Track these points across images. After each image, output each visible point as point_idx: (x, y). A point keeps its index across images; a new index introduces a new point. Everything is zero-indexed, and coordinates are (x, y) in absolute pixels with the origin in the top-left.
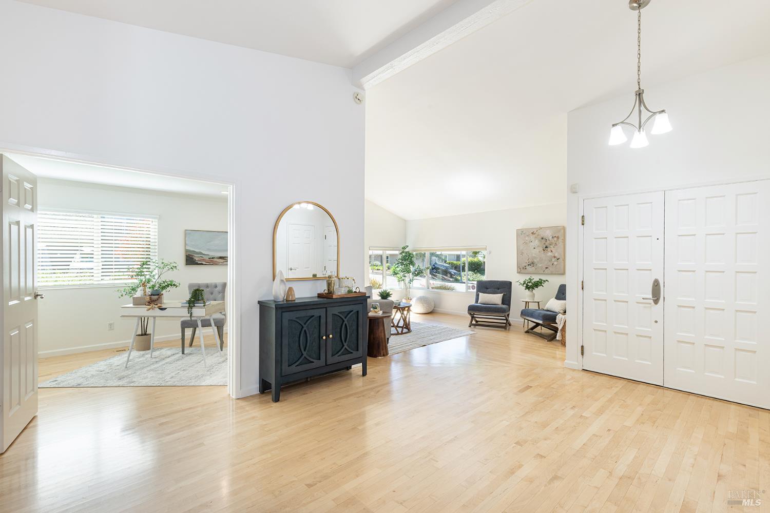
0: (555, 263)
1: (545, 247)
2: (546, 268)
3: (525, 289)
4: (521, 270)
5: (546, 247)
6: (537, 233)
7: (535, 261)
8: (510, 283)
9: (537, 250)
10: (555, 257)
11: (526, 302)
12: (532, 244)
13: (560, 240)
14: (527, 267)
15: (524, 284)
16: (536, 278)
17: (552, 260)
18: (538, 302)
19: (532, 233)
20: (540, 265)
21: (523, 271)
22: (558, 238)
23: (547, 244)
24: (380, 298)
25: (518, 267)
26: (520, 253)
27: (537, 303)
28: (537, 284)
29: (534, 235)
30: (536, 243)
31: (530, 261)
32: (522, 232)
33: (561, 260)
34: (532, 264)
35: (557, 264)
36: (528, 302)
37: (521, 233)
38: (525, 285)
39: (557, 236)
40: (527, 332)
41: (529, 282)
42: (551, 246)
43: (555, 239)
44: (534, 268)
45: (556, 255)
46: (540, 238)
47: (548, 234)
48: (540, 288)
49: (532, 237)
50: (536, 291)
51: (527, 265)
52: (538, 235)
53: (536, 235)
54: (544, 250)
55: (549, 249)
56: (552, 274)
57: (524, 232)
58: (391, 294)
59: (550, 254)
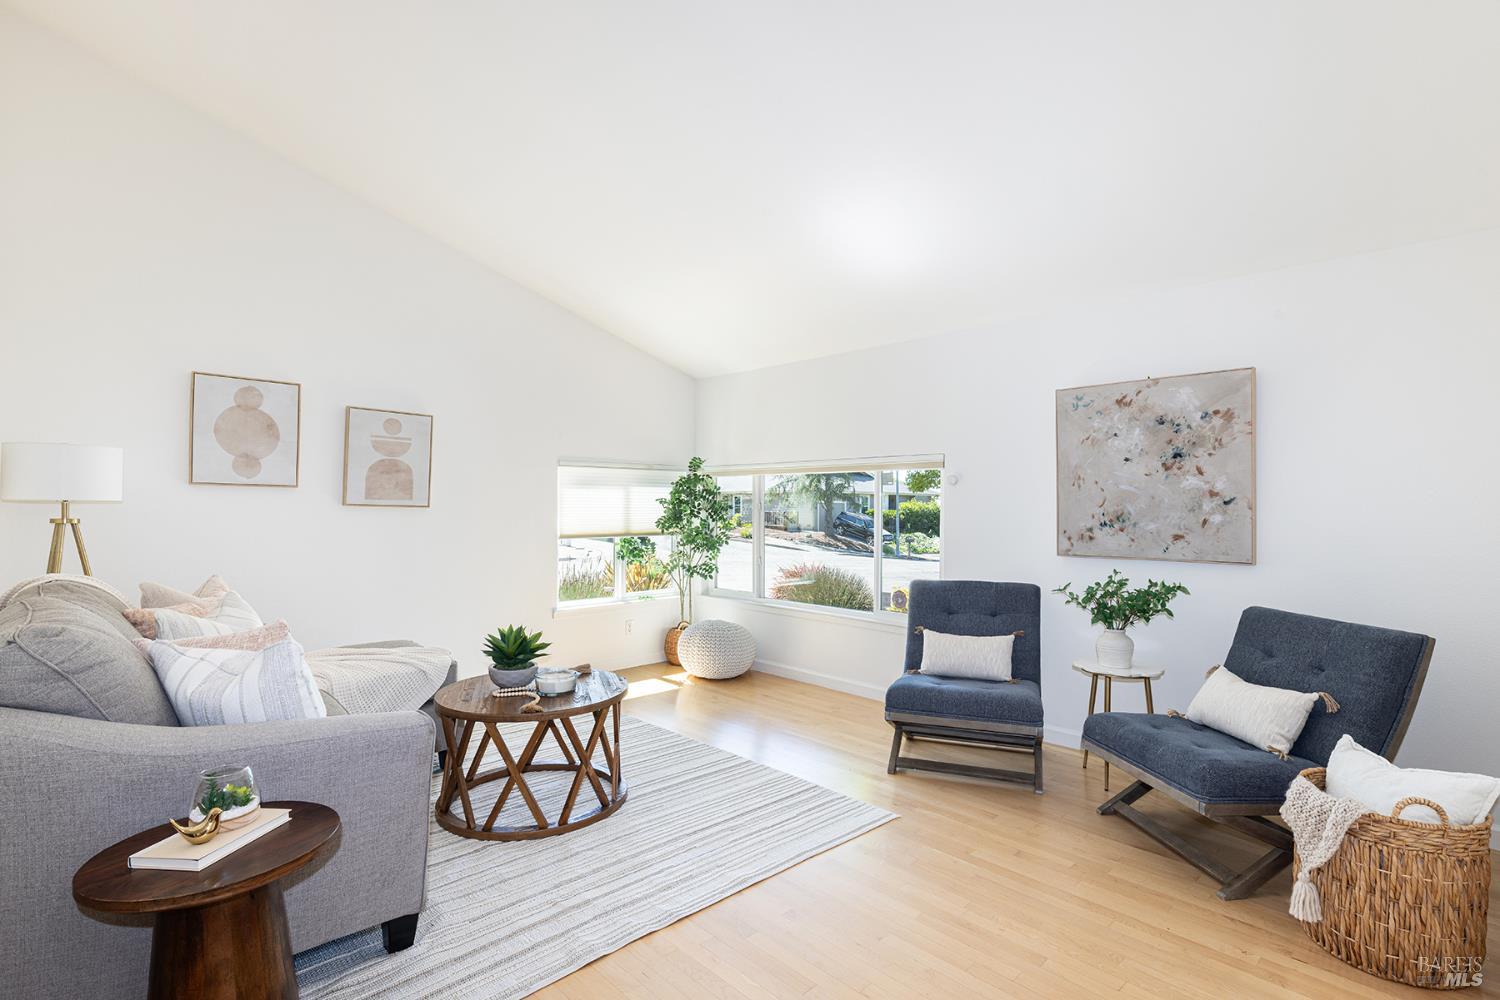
0: (1217, 519)
1: (1170, 452)
2: (1177, 537)
3: (1094, 622)
4: (1074, 541)
5: (1177, 455)
6: (1139, 401)
7: (1130, 508)
8: (1033, 593)
9: (1138, 469)
10: (1213, 494)
11: (1096, 676)
12: (1116, 442)
13: (1238, 426)
14: (1097, 533)
15: (1087, 600)
16: (1138, 577)
17: (1200, 506)
18: (1147, 680)
19: (1119, 402)
20: (1152, 527)
21: (1079, 547)
22: (1229, 416)
23: (1179, 443)
24: (490, 661)
25: (1062, 532)
26: (1069, 478)
27: (1142, 684)
28: (1145, 605)
29: (1127, 410)
30: (1136, 437)
31: (1110, 508)
32: (1079, 399)
33: (1241, 505)
34: (1117, 521)
35: (1222, 524)
36: (1108, 678)
37: (1073, 405)
38: (1093, 605)
39: (1223, 409)
40: (1107, 811)
41: (1112, 595)
42: (1200, 452)
43: (1217, 421)
44: (1123, 538)
45: (1219, 487)
46: (1150, 417)
47: (1186, 403)
48: (1159, 619)
49: (1119, 417)
50: (1138, 629)
51: (1095, 523)
52: (1142, 410)
53: (1134, 408)
54: (1167, 467)
55: (1188, 464)
56: (1199, 559)
57: (1087, 400)
58: (544, 646)
59: (1192, 481)
